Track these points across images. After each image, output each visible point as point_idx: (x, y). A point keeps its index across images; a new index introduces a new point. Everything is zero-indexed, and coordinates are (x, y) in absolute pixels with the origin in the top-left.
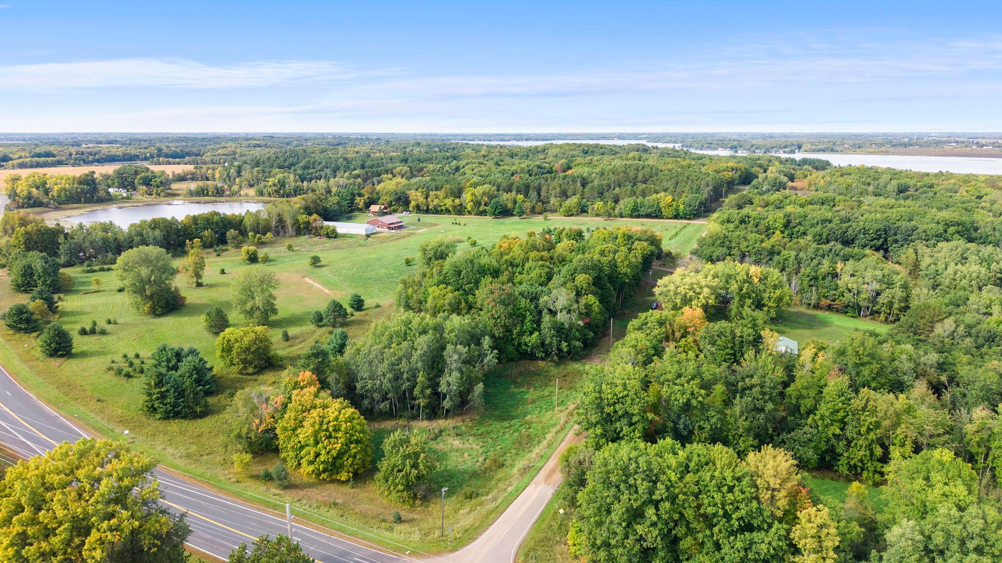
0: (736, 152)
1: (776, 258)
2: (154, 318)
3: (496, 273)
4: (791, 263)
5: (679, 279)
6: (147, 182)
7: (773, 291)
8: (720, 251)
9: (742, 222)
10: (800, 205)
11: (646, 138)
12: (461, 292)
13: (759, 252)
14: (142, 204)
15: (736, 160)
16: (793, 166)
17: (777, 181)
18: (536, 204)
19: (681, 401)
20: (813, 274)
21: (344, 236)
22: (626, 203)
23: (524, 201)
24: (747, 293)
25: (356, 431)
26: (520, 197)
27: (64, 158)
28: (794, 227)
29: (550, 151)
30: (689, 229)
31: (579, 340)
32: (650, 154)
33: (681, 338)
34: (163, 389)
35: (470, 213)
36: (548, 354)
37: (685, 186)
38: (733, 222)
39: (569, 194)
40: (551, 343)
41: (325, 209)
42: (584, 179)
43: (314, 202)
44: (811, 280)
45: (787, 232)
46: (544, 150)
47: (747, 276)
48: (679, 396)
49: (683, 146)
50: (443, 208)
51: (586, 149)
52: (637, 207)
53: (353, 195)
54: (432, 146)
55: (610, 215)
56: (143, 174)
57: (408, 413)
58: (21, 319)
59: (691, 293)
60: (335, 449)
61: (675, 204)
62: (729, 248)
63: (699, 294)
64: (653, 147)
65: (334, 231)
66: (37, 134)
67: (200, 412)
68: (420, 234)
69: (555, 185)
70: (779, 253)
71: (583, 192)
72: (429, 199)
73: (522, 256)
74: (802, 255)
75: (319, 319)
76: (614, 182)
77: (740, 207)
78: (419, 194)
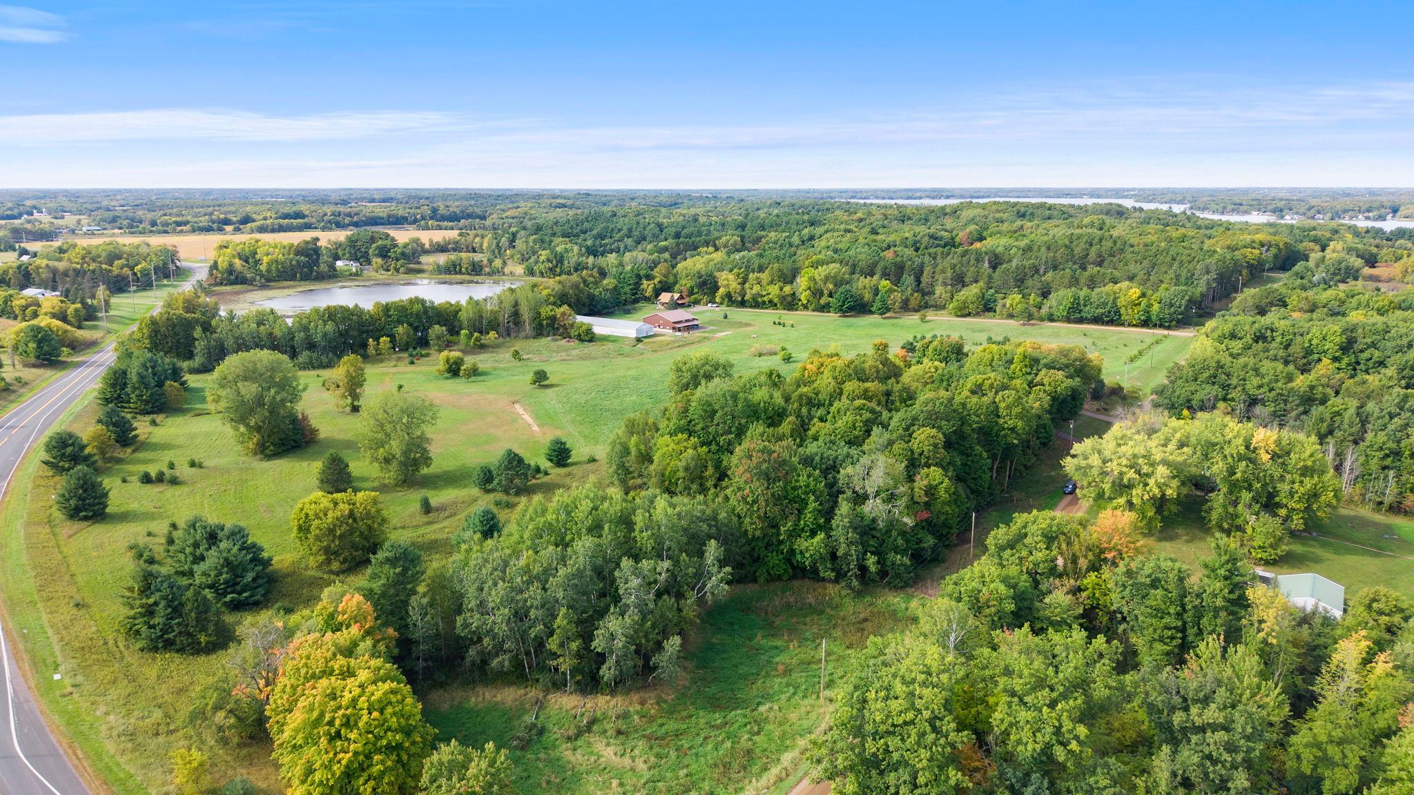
0: (1282, 217)
1: (1317, 411)
2: (262, 460)
3: (774, 418)
4: (1346, 421)
5: (1112, 445)
6: (384, 253)
7: (1297, 478)
8: (1208, 392)
9: (1259, 337)
10: (1378, 310)
11: (1135, 195)
12: (714, 447)
13: (1283, 398)
14: (372, 282)
15: (1271, 230)
16: (1378, 241)
17: (1343, 265)
18: (912, 295)
19: (1030, 747)
20: (1393, 446)
21: (605, 339)
22: (1061, 298)
23: (891, 291)
24: (1245, 480)
25: (389, 729)
26: (885, 284)
27: (314, 220)
28: (1362, 351)
29: (964, 213)
30: (1166, 346)
31: (903, 552)
32: (1127, 219)
33: (1088, 570)
34: (151, 601)
35: (805, 307)
36: (840, 576)
37: (1166, 272)
38: (1240, 339)
39: (967, 280)
40: (847, 554)
41: (592, 297)
42: (996, 256)
43: (576, 286)
44: (1387, 456)
45: (1346, 360)
46: (955, 212)
47: (1247, 447)
48: (1026, 734)
49: (1191, 208)
50: (765, 299)
51: (1023, 210)
52: (1078, 304)
53: (639, 277)
54: (796, 207)
55: (1030, 317)
56: (380, 243)
57: (544, 678)
58: (64, 454)
59: (1131, 474)
60: (339, 762)
61: (1144, 302)
62: (1226, 387)
63: (1148, 475)
64: (1135, 208)
65: (589, 331)
66: (308, 190)
67: (208, 643)
68: (718, 340)
69: (947, 263)
70: (1323, 402)
71: (990, 277)
72: (747, 286)
73: (830, 389)
74: (1371, 406)
75: (486, 479)
76: (1046, 262)
77: (1262, 312)
78: (731, 277)
